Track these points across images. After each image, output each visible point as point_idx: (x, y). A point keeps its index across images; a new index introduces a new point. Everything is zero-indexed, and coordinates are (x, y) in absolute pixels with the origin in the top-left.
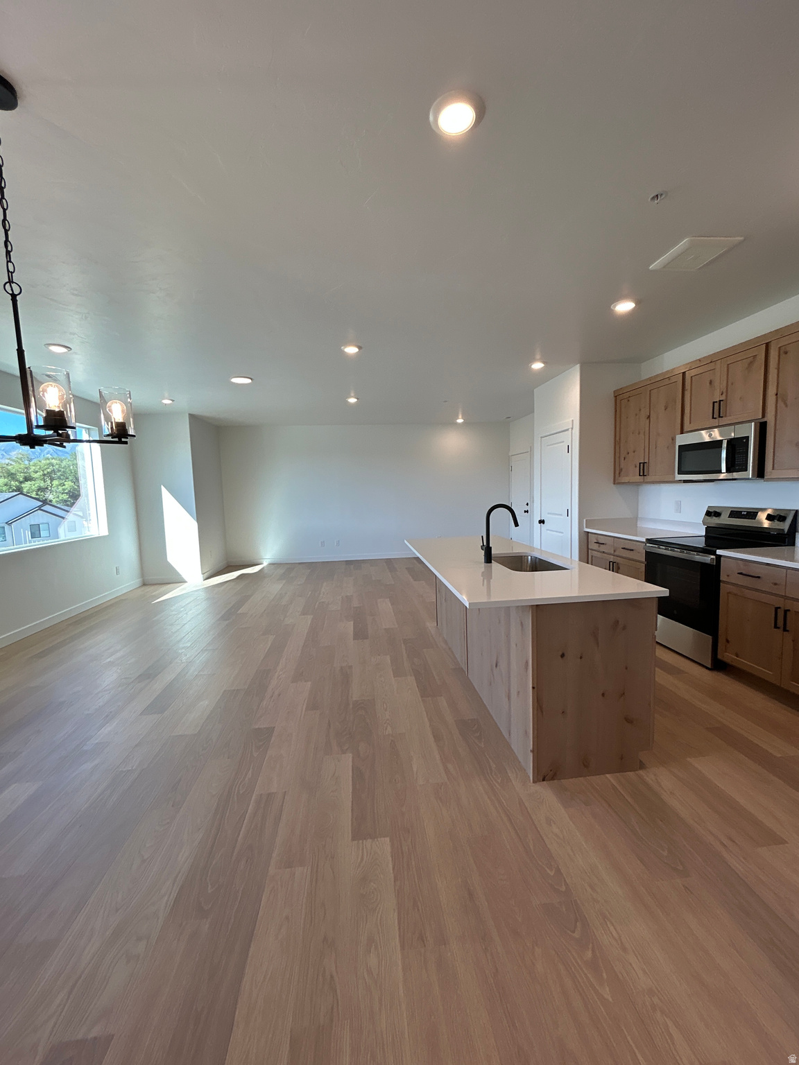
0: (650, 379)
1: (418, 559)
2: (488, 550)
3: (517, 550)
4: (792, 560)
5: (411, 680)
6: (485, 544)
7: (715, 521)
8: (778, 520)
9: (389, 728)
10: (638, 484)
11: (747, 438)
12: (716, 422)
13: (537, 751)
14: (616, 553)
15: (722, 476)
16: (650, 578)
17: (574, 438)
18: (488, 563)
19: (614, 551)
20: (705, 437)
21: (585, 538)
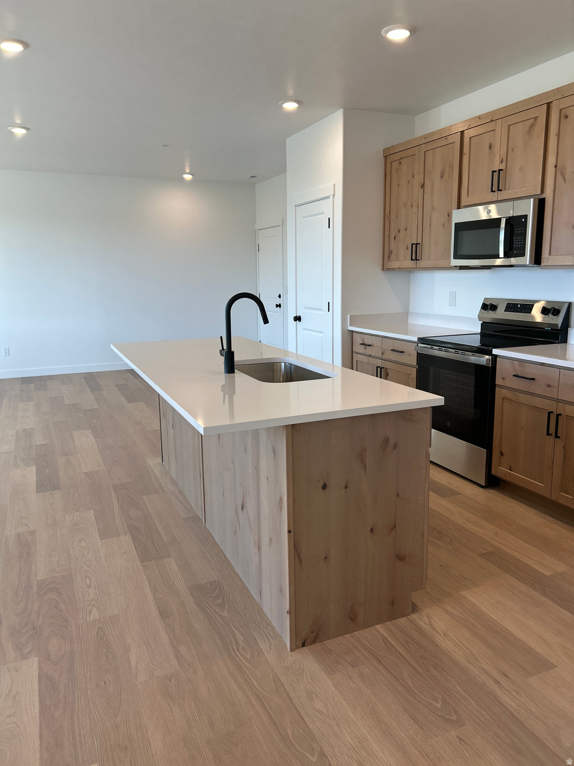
0: (425, 137)
1: (132, 371)
2: (229, 356)
3: (268, 355)
4: (564, 358)
5: (126, 540)
6: (225, 347)
7: (490, 316)
8: (553, 314)
9: (95, 610)
10: (409, 271)
11: (526, 217)
12: (494, 196)
13: (295, 612)
14: (385, 357)
15: (498, 262)
16: (422, 385)
17: (335, 208)
18: (229, 373)
19: (383, 354)
20: (483, 213)
21: (349, 338)
